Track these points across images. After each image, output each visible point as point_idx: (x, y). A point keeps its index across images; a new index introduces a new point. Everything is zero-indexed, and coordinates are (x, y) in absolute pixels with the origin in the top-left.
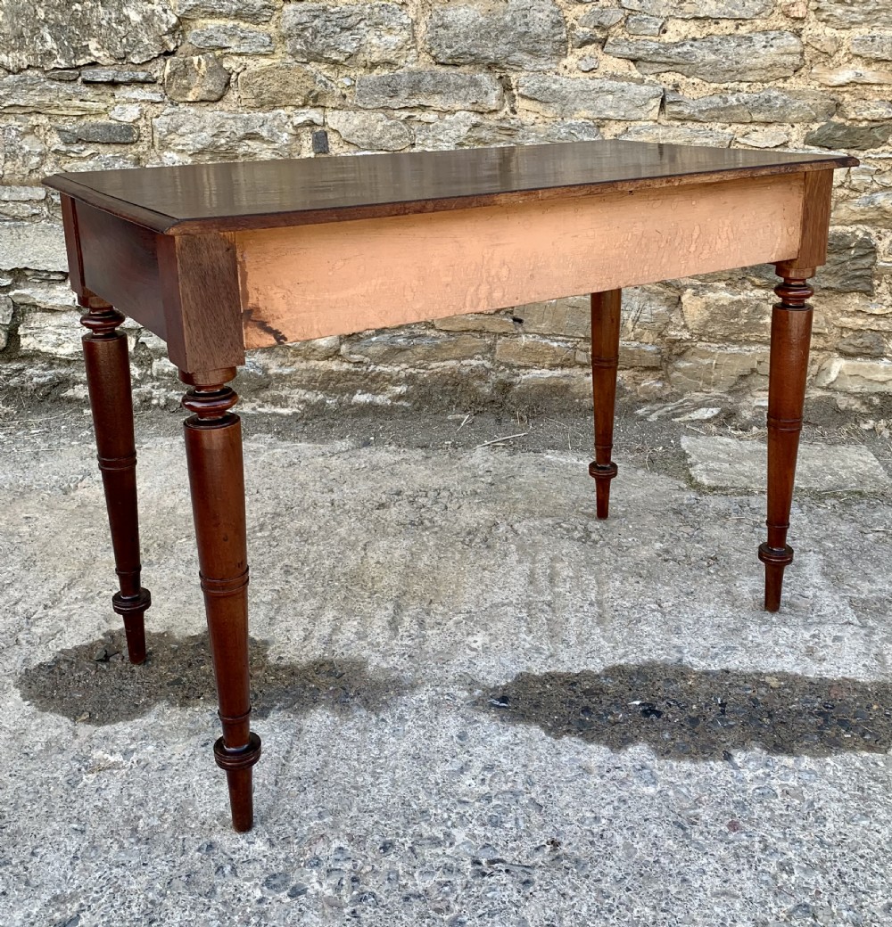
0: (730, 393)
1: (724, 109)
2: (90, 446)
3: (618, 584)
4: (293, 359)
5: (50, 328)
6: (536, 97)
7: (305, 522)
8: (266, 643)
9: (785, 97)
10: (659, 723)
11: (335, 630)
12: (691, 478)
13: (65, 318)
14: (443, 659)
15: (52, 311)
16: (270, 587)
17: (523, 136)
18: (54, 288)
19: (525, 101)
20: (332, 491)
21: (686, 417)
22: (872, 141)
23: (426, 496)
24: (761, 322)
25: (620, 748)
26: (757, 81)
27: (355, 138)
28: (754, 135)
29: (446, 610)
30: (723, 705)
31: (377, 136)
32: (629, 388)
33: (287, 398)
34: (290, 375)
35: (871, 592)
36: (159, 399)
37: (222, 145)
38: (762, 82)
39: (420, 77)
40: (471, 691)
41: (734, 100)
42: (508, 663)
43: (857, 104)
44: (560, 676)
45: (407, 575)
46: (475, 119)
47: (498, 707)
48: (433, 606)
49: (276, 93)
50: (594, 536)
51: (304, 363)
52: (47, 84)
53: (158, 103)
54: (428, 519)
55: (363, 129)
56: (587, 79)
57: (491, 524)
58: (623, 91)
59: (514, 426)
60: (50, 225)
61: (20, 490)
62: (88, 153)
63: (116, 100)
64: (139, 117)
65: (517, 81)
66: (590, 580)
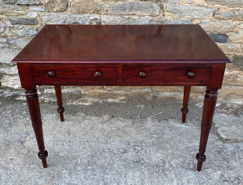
0: (224, 99)
1: (234, 16)
4: (89, 89)
5: (11, 80)
6: (172, 11)
12: (218, 135)
15: (11, 75)
18: (11, 68)
19: (168, 12)
20: (107, 142)
23: (138, 145)
24: (237, 80)
32: (194, 98)
33: (87, 100)
34: (88, 94)
36: (47, 101)
39: (133, 5)
41: (237, 13)
46: (151, 18)
49: (84, 9)
51: (92, 90)
52: (5, 5)
53: (44, 11)
54: (142, 159)
55: (113, 21)
56: (190, 6)
57: (163, 162)
58: (201, 10)
59: (158, 109)
60: (9, 50)
61: (7, 143)
62: (20, 27)
63: (29, 10)
64: (37, 16)
65: (166, 6)
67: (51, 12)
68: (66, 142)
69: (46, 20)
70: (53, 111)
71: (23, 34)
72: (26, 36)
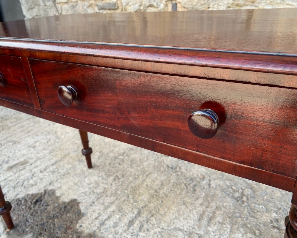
3: (241, 235)
7: (137, 155)
8: (83, 215)
11: (109, 218)
16: (104, 185)
27: (187, 5)
29: (155, 222)
31: (195, 4)
37: (142, 9)
55: (190, 2)
66: (227, 228)
69: (125, 4)
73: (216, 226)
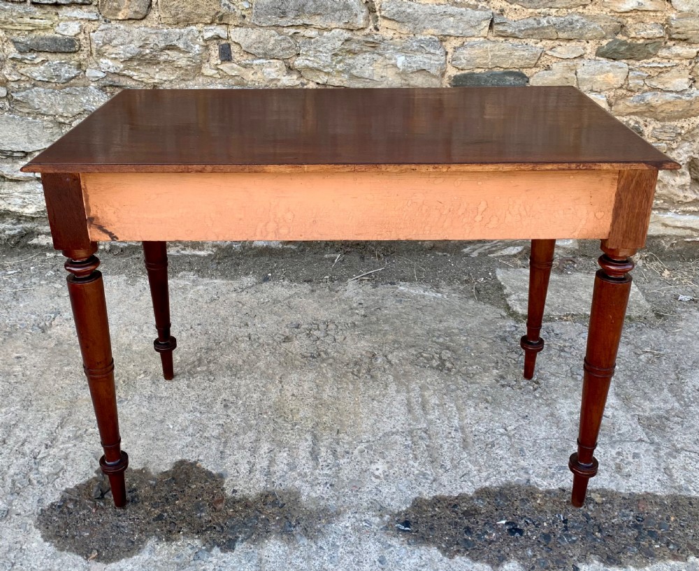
1: (538, 28)
2: (56, 286)
3: (472, 409)
5: (16, 194)
6: (395, 18)
7: (231, 357)
8: (221, 476)
9: (583, 21)
10: (522, 541)
11: (272, 462)
12: (508, 308)
13: (28, 187)
14: (356, 486)
15: (18, 181)
16: (214, 421)
17: (384, 48)
18: (17, 163)
19: (386, 21)
20: (247, 325)
21: (499, 254)
22: (646, 54)
23: (318, 329)
25: (498, 565)
26: (563, 8)
27: (254, 49)
28: (559, 49)
29: (350, 439)
30: (565, 521)
31: (271, 48)
33: (203, 244)
35: (652, 410)
36: (105, 245)
37: (147, 54)
38: (567, 8)
40: (381, 516)
41: (545, 21)
42: (405, 490)
43: (637, 26)
44: (445, 499)
45: (316, 406)
46: (347, 35)
47: (404, 531)
48: (341, 435)
49: (189, 13)
50: (448, 365)
52: (2, 5)
53: (95, 20)
54: (323, 351)
55: (259, 42)
56: (435, 5)
57: (370, 356)
58: (462, 14)
59: (374, 262)
60: (11, 116)
61: (8, 329)
62: (39, 60)
63: (60, 18)
64: (79, 31)
65: (379, 5)
66: (452, 407)
67: (113, 22)
68: (148, 325)
69: (100, 42)
70: (119, 269)
71: (44, 77)
72: (53, 81)
73: (436, 411)
